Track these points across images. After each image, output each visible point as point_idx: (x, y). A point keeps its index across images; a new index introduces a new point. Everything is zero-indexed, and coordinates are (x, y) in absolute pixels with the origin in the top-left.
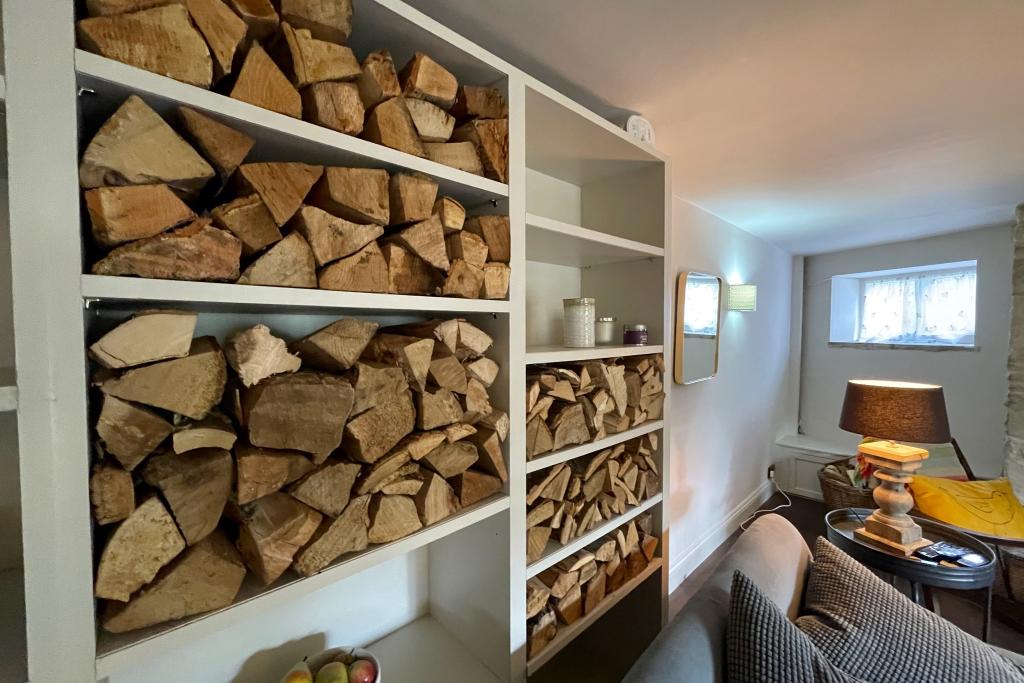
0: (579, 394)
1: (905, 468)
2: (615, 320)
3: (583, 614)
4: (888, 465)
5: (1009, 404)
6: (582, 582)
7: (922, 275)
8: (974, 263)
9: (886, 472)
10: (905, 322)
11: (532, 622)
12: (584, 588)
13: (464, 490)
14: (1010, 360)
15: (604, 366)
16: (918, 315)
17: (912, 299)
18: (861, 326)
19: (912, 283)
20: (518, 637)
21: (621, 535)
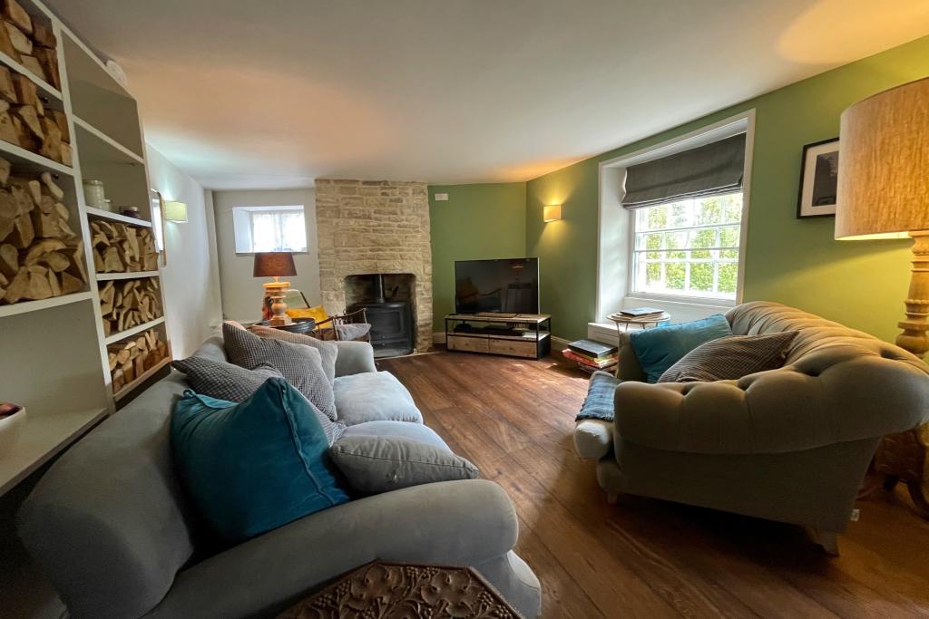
0: (112, 241)
1: (283, 290)
2: (112, 202)
3: (135, 377)
4: (275, 291)
5: (321, 275)
6: (132, 358)
7: (281, 212)
8: (302, 207)
9: (276, 294)
10: (277, 241)
11: (113, 373)
12: (134, 361)
13: (64, 283)
14: (319, 255)
15: (124, 227)
16: (282, 237)
17: (278, 226)
18: (254, 244)
19: (277, 216)
20: (108, 379)
21: (147, 334)
